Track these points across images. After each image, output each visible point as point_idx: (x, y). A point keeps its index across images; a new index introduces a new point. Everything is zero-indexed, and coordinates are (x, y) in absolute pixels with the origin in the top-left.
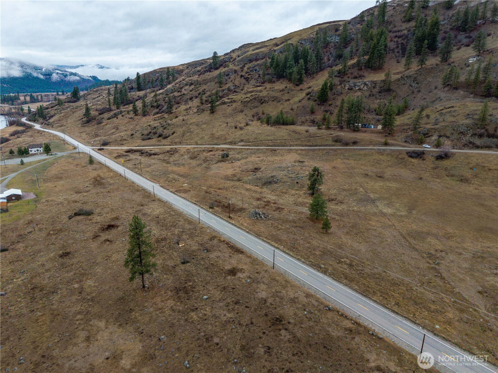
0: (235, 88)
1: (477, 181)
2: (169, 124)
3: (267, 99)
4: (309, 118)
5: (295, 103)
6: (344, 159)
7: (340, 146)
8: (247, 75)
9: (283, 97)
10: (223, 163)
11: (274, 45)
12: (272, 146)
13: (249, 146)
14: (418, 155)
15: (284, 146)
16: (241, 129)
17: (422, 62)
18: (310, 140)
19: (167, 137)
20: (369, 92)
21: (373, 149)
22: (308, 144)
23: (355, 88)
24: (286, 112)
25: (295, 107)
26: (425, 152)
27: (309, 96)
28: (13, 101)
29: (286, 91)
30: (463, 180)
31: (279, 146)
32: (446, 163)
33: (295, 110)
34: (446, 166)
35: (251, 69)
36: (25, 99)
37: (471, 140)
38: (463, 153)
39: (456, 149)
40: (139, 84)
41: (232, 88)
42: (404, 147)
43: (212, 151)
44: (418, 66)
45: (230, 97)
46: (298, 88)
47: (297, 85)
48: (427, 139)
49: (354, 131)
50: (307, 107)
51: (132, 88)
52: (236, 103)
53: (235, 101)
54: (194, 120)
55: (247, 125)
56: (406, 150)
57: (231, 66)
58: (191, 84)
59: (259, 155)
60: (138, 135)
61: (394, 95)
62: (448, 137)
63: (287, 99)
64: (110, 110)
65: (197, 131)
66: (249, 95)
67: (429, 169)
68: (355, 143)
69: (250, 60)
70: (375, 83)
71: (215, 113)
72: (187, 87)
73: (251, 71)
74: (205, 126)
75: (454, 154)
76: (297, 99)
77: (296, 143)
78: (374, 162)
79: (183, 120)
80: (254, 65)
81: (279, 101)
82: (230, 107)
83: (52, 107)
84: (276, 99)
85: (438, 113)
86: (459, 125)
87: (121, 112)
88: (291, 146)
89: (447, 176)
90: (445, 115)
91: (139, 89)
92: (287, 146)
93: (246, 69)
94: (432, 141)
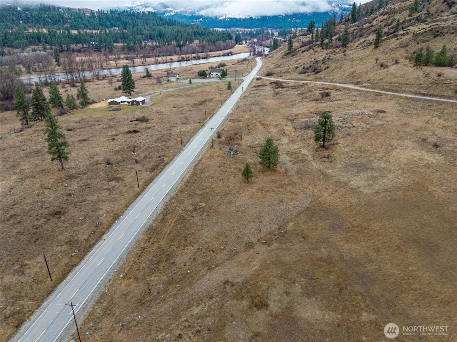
0: (425, 17)
3: (445, 30)
6: (436, 116)
13: (367, 87)
15: (396, 91)
16: (386, 67)
18: (430, 87)
45: (409, 28)
54: (354, 56)
55: (397, 63)
58: (387, 13)
60: (301, 68)
64: (310, 43)
65: (347, 67)
71: (378, 48)
72: (380, 18)
74: (357, 62)
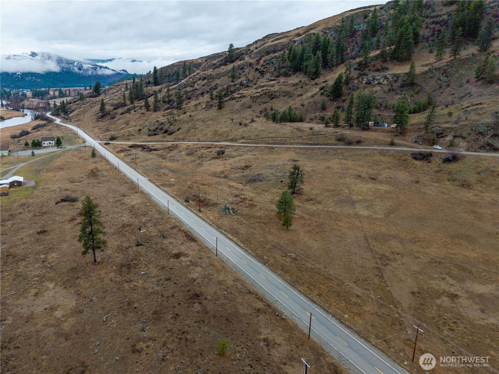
0: (248, 83)
1: (480, 187)
2: (175, 120)
3: (278, 94)
4: (319, 115)
5: (307, 99)
6: (342, 159)
7: (342, 145)
8: (262, 69)
9: (295, 92)
10: (216, 160)
11: (296, 35)
12: (271, 144)
13: (249, 143)
14: (424, 157)
15: (284, 144)
16: (246, 125)
17: (455, 52)
18: (312, 138)
19: (172, 133)
20: (389, 87)
21: (376, 149)
22: (309, 142)
23: (374, 82)
24: (296, 108)
25: (306, 103)
26: (433, 154)
27: (322, 91)
28: (43, 96)
29: (300, 86)
30: (465, 185)
31: (278, 144)
32: (453, 166)
33: (306, 106)
34: (450, 170)
35: (267, 62)
36: (54, 94)
37: (490, 142)
38: (475, 155)
39: (471, 151)
40: (155, 78)
41: (245, 82)
42: (412, 147)
43: (210, 148)
44: (450, 57)
45: (241, 92)
46: (313, 82)
47: (313, 79)
48: (441, 139)
49: (364, 129)
50: (319, 103)
51: (149, 83)
52: (245, 98)
53: (244, 96)
54: (201, 116)
55: (253, 121)
56: (412, 151)
57: (247, 59)
58: (205, 78)
59: (255, 153)
60: (145, 130)
61: (417, 90)
62: (464, 138)
63: (299, 94)
64: (124, 105)
65: (202, 127)
66: (259, 90)
67: (431, 172)
68: (359, 142)
69: (267, 52)
70: (397, 76)
71: (223, 109)
72: (199, 82)
73: (267, 64)
74: (210, 122)
75: (464, 157)
76: (309, 94)
77: (296, 141)
78: (372, 163)
79: (190, 116)
80: (271, 58)
81: (291, 97)
82: (239, 103)
83: (74, 102)
84: (288, 94)
85: (463, 110)
86: (478, 124)
87: (134, 107)
88: (291, 144)
89: (448, 180)
90: (469, 113)
91: (156, 83)
92: (287, 144)
93: (262, 61)
94: (446, 142)
